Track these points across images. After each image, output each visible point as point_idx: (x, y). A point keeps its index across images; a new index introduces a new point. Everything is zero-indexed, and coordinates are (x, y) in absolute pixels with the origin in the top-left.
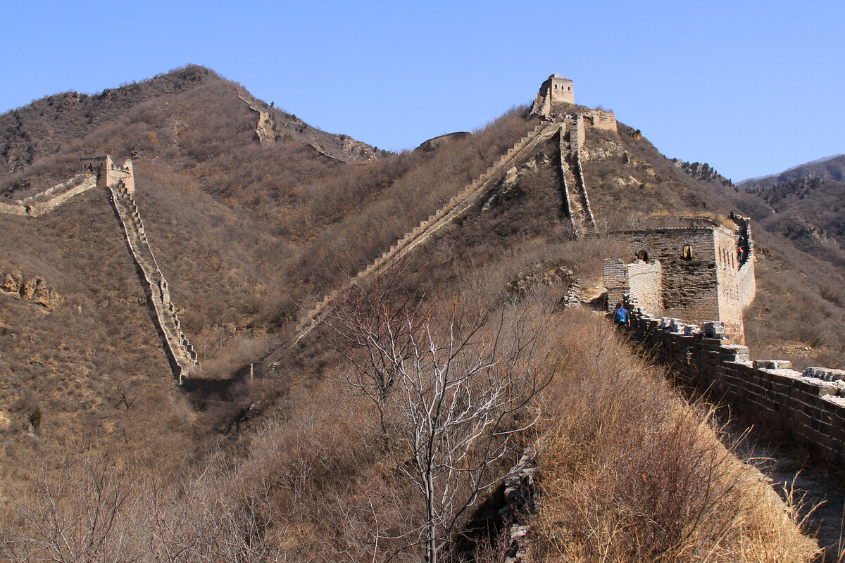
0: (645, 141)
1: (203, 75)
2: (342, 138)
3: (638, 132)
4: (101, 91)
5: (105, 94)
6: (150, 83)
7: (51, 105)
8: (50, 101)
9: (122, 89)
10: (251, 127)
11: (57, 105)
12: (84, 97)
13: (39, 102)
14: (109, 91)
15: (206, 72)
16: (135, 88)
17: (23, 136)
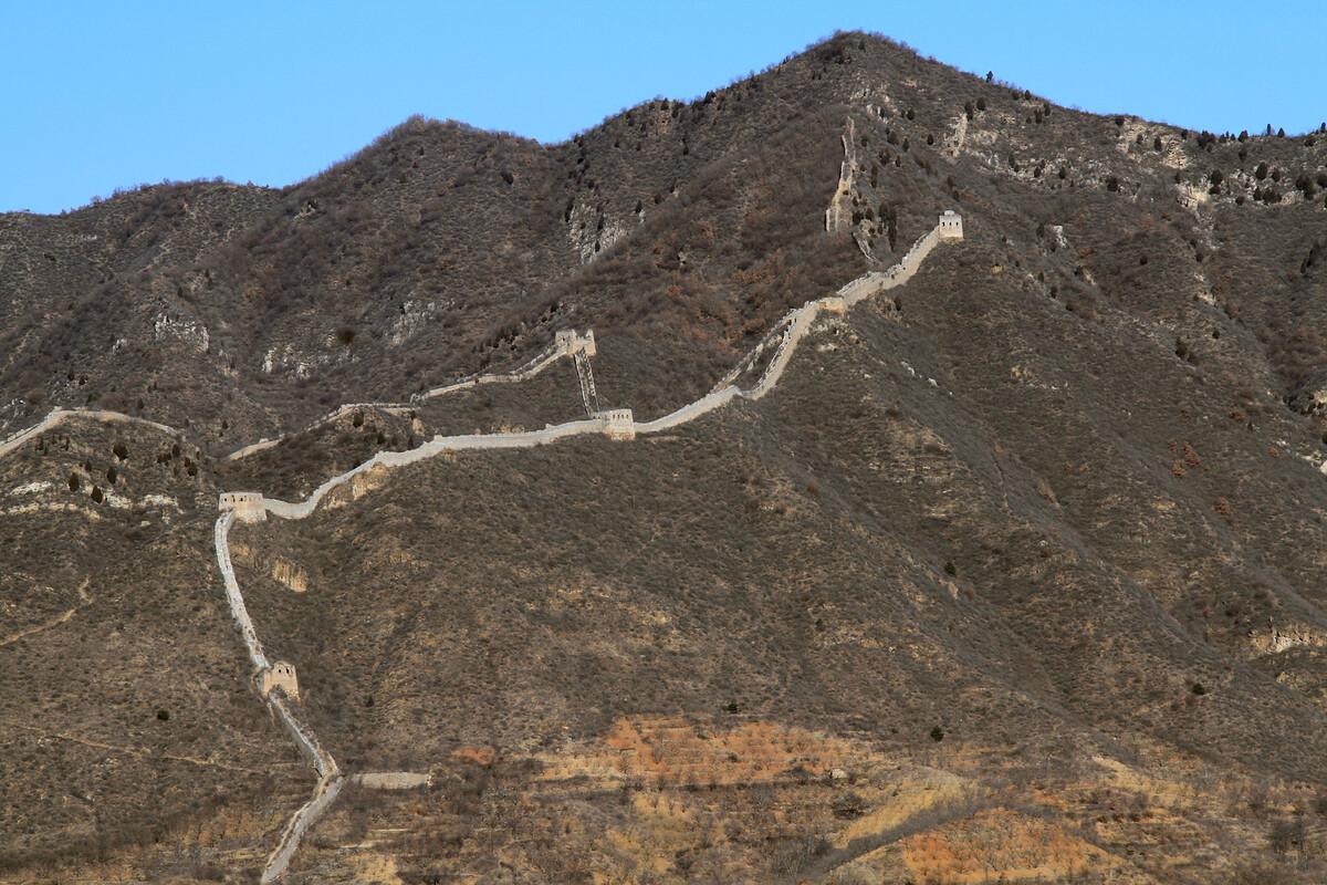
4: (702, 95)
5: (710, 96)
7: (631, 124)
8: (629, 116)
11: (637, 124)
13: (613, 121)
14: (713, 95)
17: (590, 186)
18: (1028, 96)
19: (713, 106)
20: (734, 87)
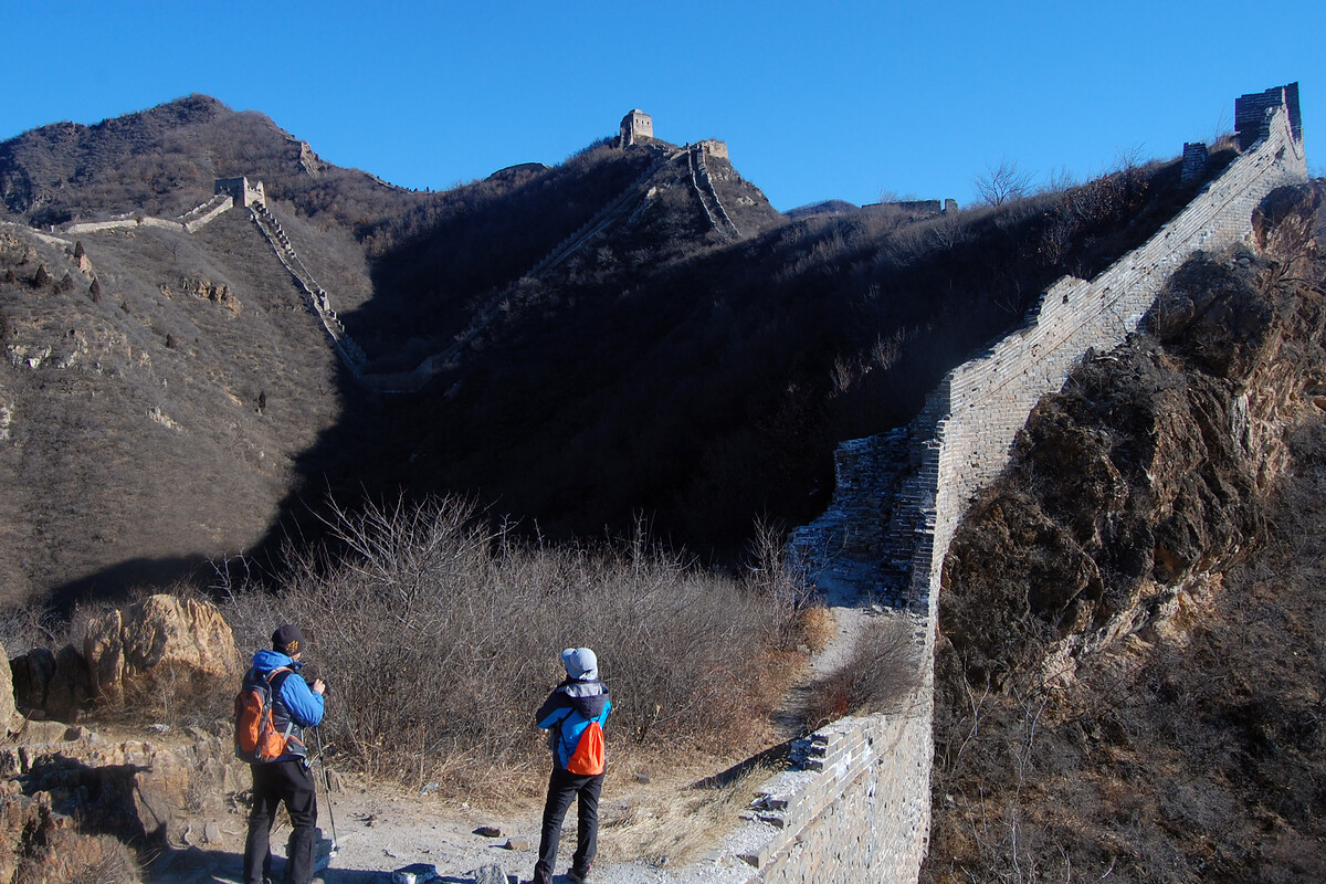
1: (210, 105)
4: (98, 121)
5: (104, 123)
6: (152, 113)
7: (43, 135)
8: (42, 131)
9: (121, 119)
10: (295, 158)
11: (50, 135)
13: (30, 133)
14: (108, 121)
15: (213, 101)
16: (135, 119)
19: (107, 128)
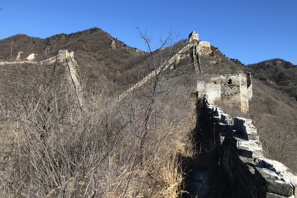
0: (219, 51)
1: (98, 30)
2: (136, 49)
3: (217, 48)
5: (72, 34)
6: (84, 32)
7: (57, 37)
8: (57, 35)
10: (110, 44)
11: (58, 37)
12: (66, 35)
13: (54, 36)
14: (73, 33)
16: (80, 33)
17: (49, 45)
18: (123, 43)
19: (72, 36)
20: (76, 33)
